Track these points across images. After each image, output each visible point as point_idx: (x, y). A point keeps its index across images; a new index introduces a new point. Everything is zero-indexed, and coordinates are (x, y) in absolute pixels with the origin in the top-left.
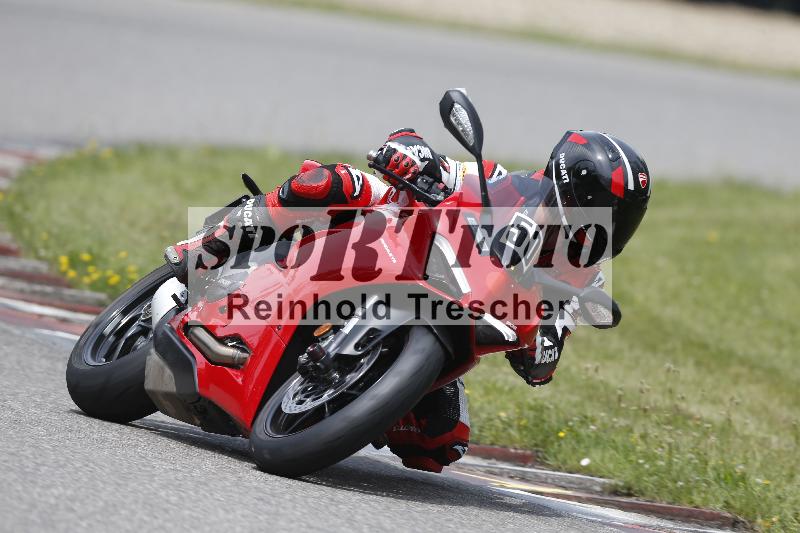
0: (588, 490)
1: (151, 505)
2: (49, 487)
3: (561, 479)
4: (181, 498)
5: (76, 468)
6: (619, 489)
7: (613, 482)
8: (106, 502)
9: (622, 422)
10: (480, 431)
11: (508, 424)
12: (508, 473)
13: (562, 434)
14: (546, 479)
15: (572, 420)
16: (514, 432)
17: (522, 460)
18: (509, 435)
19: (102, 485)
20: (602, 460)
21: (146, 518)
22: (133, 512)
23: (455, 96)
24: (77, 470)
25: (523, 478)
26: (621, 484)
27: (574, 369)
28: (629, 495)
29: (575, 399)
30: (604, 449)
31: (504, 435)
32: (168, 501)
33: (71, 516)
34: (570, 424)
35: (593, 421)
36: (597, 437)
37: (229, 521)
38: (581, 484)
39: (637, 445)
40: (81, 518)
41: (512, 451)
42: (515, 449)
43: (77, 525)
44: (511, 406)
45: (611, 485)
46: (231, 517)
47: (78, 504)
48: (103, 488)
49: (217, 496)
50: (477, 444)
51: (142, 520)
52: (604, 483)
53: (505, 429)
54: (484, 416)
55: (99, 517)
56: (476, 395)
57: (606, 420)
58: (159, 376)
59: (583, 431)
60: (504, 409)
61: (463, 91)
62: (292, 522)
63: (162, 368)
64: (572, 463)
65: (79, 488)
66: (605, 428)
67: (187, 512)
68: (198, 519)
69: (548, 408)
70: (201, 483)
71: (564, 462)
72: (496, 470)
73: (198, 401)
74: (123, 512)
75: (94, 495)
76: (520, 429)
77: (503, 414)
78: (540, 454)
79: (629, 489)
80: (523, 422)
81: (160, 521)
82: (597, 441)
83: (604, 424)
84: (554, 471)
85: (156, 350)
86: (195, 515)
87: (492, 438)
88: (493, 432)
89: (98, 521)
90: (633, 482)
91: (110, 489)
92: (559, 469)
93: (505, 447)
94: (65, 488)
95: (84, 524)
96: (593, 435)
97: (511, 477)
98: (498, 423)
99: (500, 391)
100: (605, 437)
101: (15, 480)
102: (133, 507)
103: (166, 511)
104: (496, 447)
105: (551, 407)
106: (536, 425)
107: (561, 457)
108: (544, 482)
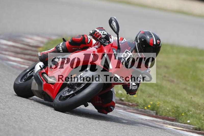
0: (189, 129)
1: (77, 128)
2: (51, 123)
3: (182, 125)
4: (84, 127)
5: (58, 118)
6: (197, 129)
7: (196, 127)
8: (65, 127)
9: (199, 111)
10: (162, 113)
11: (169, 111)
12: (169, 124)
13: (183, 114)
14: (178, 125)
15: (186, 111)
16: (170, 113)
17: (172, 120)
18: (169, 114)
19: (64, 123)
20: (193, 121)
21: (75, 132)
22: (72, 130)
23: (113, 19)
24: (58, 119)
25: (173, 125)
26: (197, 127)
27: (187, 98)
28: (200, 130)
29: (187, 105)
30: (194, 118)
31: (168, 114)
32: (81, 128)
33: (56, 130)
34: (185, 111)
35: (191, 111)
36: (192, 115)
37: (96, 133)
38: (187, 127)
39: (202, 117)
40: (58, 131)
41: (170, 118)
42: (171, 117)
43: (57, 133)
44: (170, 106)
45: (195, 127)
46: (97, 132)
47: (58, 127)
48: (65, 124)
49: (93, 127)
50: (161, 116)
51: (74, 132)
52: (193, 127)
53: (168, 112)
54: (163, 109)
55: (63, 131)
56: (161, 103)
57: (195, 111)
58: (35, 86)
59: (188, 114)
60: (168, 107)
61: (115, 18)
62: (113, 134)
63: (35, 84)
64: (185, 122)
65: (58, 123)
66: (194, 113)
67: (86, 131)
68: (88, 132)
69: (179, 107)
70: (89, 123)
71: (183, 121)
72: (165, 123)
73: (43, 92)
74: (69, 130)
75: (62, 125)
76: (173, 112)
77: (168, 109)
78: (177, 119)
79: (200, 129)
80: (173, 111)
81: (79, 133)
82: (192, 116)
83: (194, 112)
84: (180, 123)
85: (35, 79)
86: (88, 131)
87: (165, 115)
88: (165, 113)
89: (63, 132)
90: (201, 127)
91: (66, 124)
92: (182, 123)
93: (168, 117)
94: (55, 123)
95: (59, 133)
96: (191, 115)
97: (170, 125)
98: (166, 111)
99: (168, 102)
100: (194, 115)
101: (42, 121)
102: (72, 129)
103: (80, 130)
104: (166, 117)
105: (180, 107)
106: (176, 112)
107: (182, 120)
108: (178, 126)
